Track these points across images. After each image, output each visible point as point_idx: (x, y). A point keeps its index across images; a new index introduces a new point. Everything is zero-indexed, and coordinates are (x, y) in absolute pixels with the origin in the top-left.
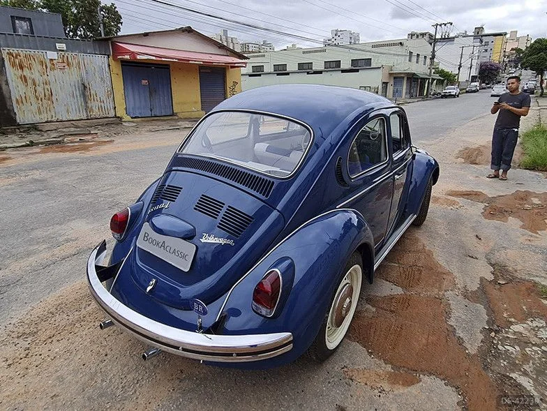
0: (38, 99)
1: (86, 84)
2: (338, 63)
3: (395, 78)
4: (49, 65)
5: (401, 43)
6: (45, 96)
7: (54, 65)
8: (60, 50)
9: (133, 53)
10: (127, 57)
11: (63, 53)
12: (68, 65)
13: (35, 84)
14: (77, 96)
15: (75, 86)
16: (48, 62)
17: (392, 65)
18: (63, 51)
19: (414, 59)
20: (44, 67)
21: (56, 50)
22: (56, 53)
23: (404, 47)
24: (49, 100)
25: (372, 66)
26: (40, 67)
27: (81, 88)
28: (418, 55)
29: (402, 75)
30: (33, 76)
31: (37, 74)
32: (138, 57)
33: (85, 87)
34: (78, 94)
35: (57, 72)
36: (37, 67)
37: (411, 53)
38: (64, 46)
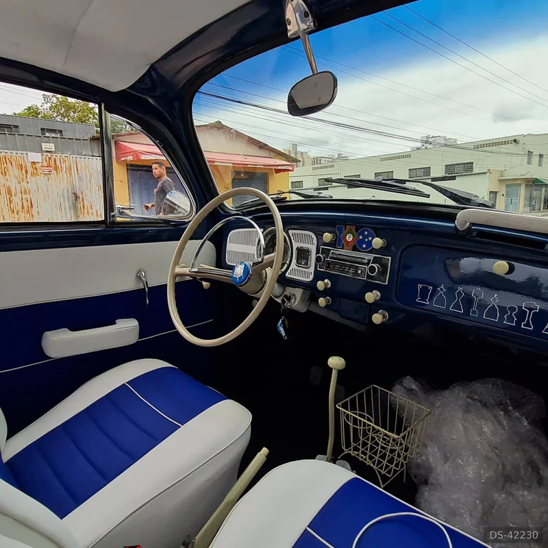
0: (13, 212)
1: (79, 194)
2: (427, 171)
3: (507, 186)
4: (30, 170)
5: (515, 141)
6: (23, 208)
7: (36, 169)
8: (47, 151)
9: (136, 153)
10: (130, 158)
11: (49, 155)
12: (56, 168)
13: (10, 192)
14: (65, 208)
15: (63, 195)
16: (29, 165)
17: (503, 169)
18: (50, 152)
19: (535, 160)
20: (24, 172)
21: (41, 151)
22: (40, 154)
23: (520, 146)
24: (28, 212)
25: (474, 172)
26: (17, 172)
27: (72, 197)
28: (541, 156)
29: (519, 182)
30: (8, 184)
31: (14, 181)
32: (143, 157)
33: (76, 197)
34: (67, 206)
35: (41, 179)
36: (14, 171)
37: (530, 153)
38: (51, 147)
